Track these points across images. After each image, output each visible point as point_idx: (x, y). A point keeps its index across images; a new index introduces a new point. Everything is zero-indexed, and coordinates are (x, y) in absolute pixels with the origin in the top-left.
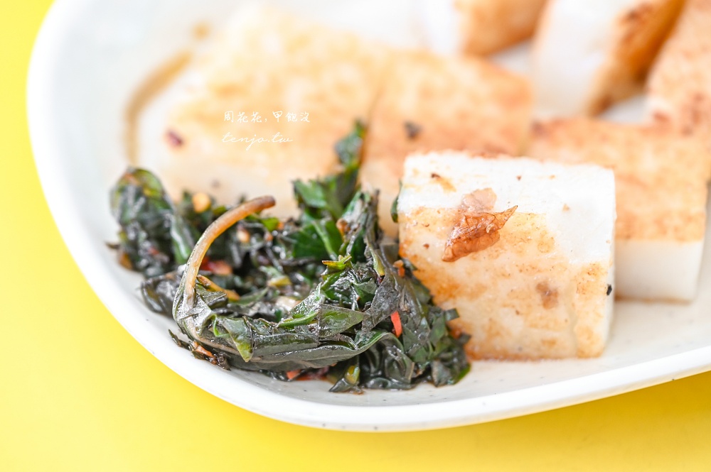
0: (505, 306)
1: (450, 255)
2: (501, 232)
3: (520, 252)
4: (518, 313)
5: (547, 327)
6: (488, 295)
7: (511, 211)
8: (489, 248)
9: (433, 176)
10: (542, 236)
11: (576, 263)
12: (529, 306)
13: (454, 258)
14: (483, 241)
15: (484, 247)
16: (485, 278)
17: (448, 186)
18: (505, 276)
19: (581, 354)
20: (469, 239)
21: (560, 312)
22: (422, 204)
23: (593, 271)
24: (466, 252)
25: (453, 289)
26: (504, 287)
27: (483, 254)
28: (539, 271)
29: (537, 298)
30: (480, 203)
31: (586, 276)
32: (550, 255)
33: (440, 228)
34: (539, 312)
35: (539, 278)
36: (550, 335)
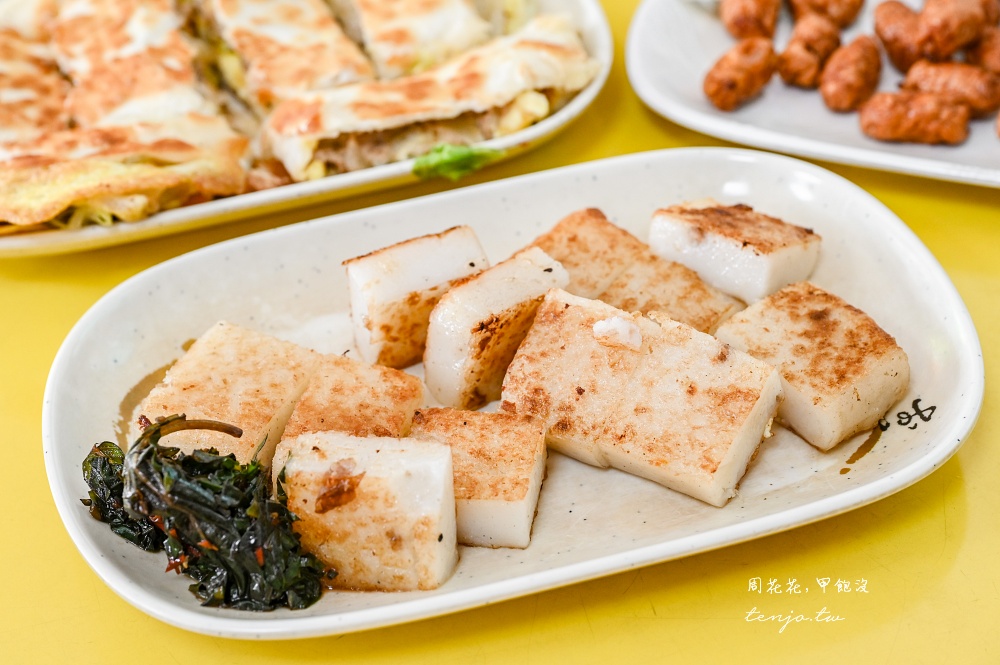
0: (364, 548)
1: (321, 508)
2: (357, 491)
3: (372, 507)
4: (374, 554)
5: (396, 565)
6: (350, 540)
7: (362, 475)
8: (349, 504)
9: (315, 448)
10: (386, 495)
11: (413, 516)
12: (382, 549)
13: (323, 510)
14: (344, 497)
15: (346, 503)
16: (349, 527)
17: (323, 456)
18: (363, 525)
19: (422, 587)
20: (333, 496)
21: (405, 554)
22: (301, 469)
23: (426, 522)
24: (332, 506)
25: (326, 535)
26: (362, 533)
27: (345, 508)
28: (387, 522)
29: (387, 543)
30: (344, 469)
31: (422, 527)
32: (392, 510)
33: (312, 487)
34: (389, 553)
35: (388, 527)
36: (398, 572)
